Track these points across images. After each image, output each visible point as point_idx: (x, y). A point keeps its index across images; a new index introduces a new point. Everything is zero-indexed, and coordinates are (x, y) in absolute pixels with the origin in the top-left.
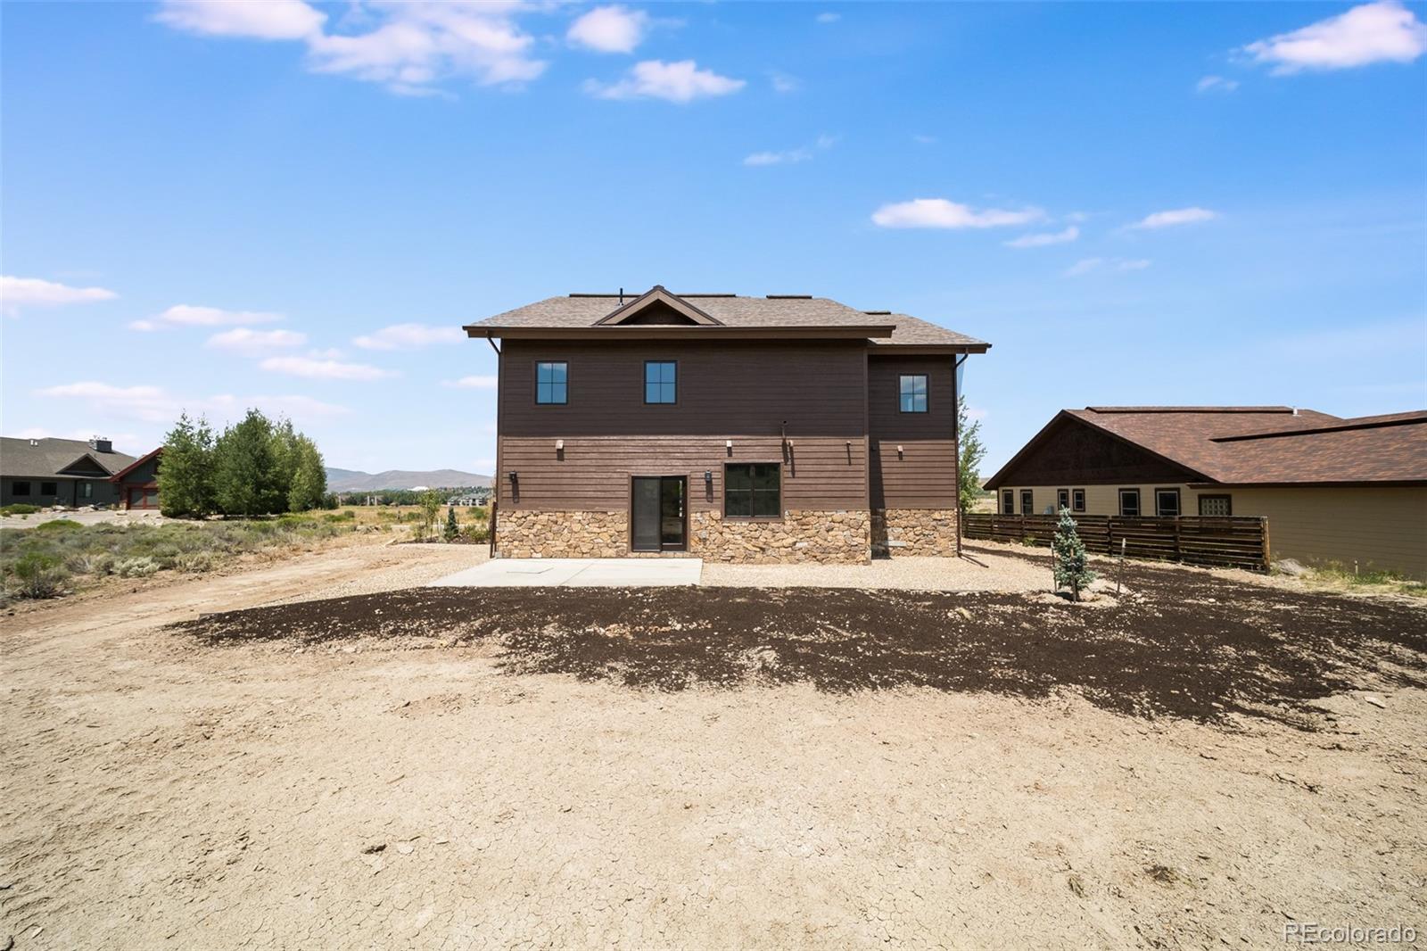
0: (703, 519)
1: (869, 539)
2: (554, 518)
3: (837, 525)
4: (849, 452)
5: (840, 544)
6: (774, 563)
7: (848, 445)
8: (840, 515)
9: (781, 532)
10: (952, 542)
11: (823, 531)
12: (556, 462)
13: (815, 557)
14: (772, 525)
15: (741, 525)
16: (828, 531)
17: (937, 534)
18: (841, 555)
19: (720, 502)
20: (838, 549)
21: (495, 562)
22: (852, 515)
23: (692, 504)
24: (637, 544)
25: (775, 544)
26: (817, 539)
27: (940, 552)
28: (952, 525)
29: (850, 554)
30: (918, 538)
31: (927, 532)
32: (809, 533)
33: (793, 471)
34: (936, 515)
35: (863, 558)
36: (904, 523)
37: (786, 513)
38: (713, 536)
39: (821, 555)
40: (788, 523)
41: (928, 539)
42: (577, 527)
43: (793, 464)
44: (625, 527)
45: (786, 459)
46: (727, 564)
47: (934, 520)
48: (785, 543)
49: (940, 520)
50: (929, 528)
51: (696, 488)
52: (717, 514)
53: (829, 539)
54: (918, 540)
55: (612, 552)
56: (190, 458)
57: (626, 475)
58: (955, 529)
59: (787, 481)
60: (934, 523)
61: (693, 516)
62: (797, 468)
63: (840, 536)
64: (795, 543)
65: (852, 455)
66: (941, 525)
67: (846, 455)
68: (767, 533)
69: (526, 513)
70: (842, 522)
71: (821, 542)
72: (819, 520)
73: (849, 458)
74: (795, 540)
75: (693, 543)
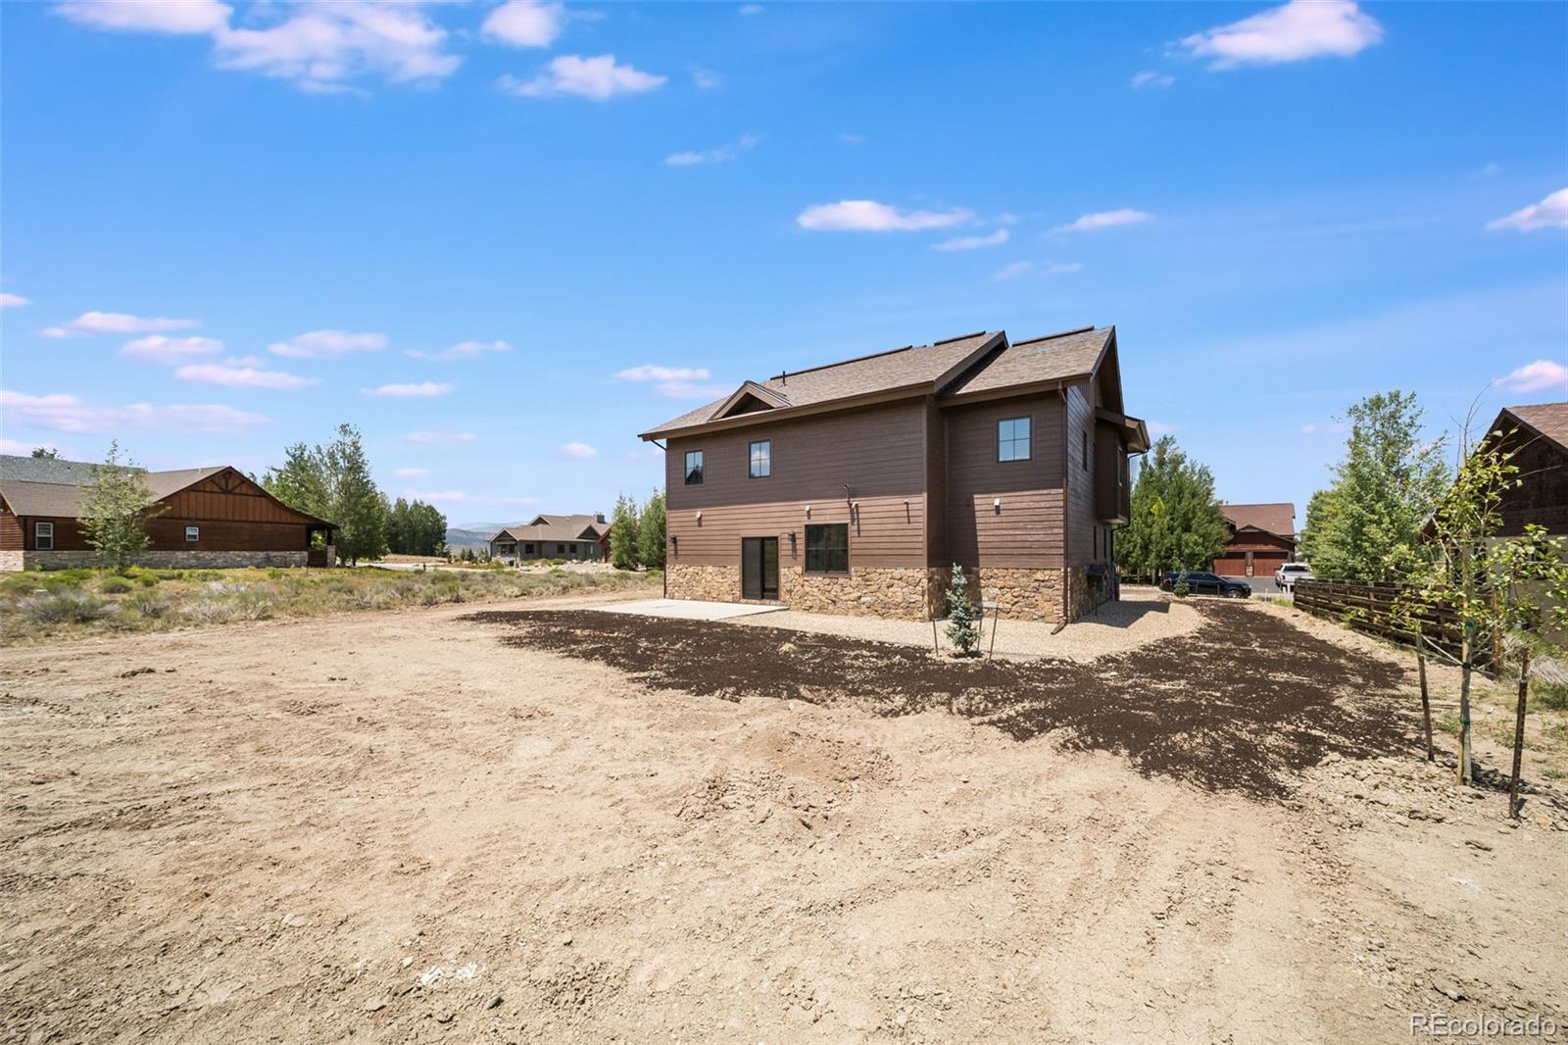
0: (790, 573)
1: (926, 597)
2: (696, 571)
3: (896, 582)
4: (908, 510)
5: (899, 600)
6: (843, 614)
7: (907, 503)
8: (897, 573)
9: (847, 586)
10: (1058, 607)
11: (884, 587)
12: (697, 528)
13: (876, 611)
14: (841, 581)
15: (818, 580)
16: (888, 587)
17: (1038, 597)
18: (900, 611)
19: (802, 559)
20: (897, 605)
21: (666, 600)
22: (910, 572)
23: (782, 561)
24: (747, 594)
25: (844, 598)
26: (878, 594)
27: (1042, 617)
28: (1057, 587)
29: (908, 611)
30: (1016, 600)
31: (1027, 594)
32: (872, 588)
33: (859, 531)
34: (1039, 576)
35: (920, 615)
36: (1001, 583)
37: (853, 569)
38: (797, 588)
39: (883, 610)
40: (854, 579)
41: (1028, 602)
42: (709, 578)
43: (859, 525)
44: (737, 578)
45: (853, 520)
46: (805, 613)
47: (1036, 580)
48: (852, 597)
49: (1043, 581)
50: (1029, 589)
51: (785, 547)
52: (799, 569)
53: (890, 595)
54: (1016, 603)
55: (730, 598)
56: (625, 527)
57: (738, 537)
58: (1061, 592)
59: (855, 540)
60: (1036, 584)
61: (783, 571)
62: (862, 528)
63: (899, 593)
64: (860, 598)
65: (911, 513)
66: (1044, 587)
67: (906, 514)
68: (837, 588)
69: (682, 566)
70: (901, 579)
71: (882, 597)
72: (881, 576)
73: (909, 517)
74: (860, 594)
75: (783, 594)
